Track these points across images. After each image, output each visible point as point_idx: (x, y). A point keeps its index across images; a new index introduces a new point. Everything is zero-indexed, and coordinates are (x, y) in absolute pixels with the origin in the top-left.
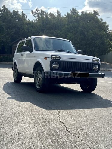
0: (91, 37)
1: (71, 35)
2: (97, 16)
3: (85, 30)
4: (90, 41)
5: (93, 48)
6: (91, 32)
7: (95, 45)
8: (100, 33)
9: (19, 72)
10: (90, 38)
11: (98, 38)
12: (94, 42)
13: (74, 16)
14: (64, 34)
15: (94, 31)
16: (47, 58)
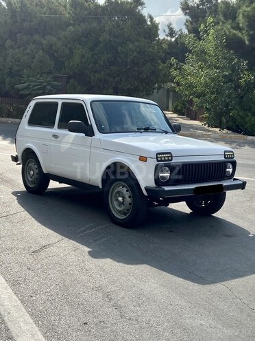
0: (131, 57)
1: (84, 51)
2: (140, 8)
3: (116, 40)
4: (129, 67)
5: (135, 83)
6: (131, 46)
7: (141, 76)
8: (151, 50)
9: (45, 172)
10: (129, 60)
11: (145, 60)
12: (136, 69)
13: (89, 5)
14: (66, 46)
15: (137, 43)
16: (146, 158)
